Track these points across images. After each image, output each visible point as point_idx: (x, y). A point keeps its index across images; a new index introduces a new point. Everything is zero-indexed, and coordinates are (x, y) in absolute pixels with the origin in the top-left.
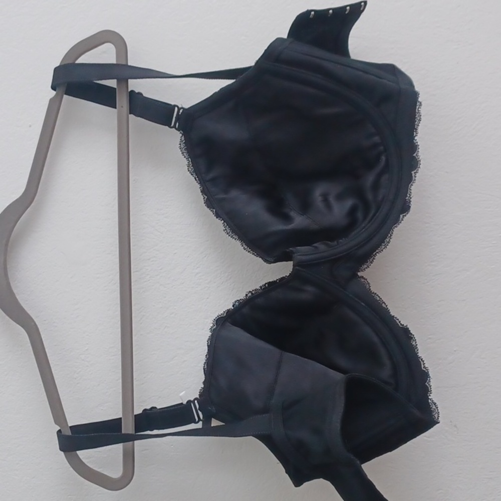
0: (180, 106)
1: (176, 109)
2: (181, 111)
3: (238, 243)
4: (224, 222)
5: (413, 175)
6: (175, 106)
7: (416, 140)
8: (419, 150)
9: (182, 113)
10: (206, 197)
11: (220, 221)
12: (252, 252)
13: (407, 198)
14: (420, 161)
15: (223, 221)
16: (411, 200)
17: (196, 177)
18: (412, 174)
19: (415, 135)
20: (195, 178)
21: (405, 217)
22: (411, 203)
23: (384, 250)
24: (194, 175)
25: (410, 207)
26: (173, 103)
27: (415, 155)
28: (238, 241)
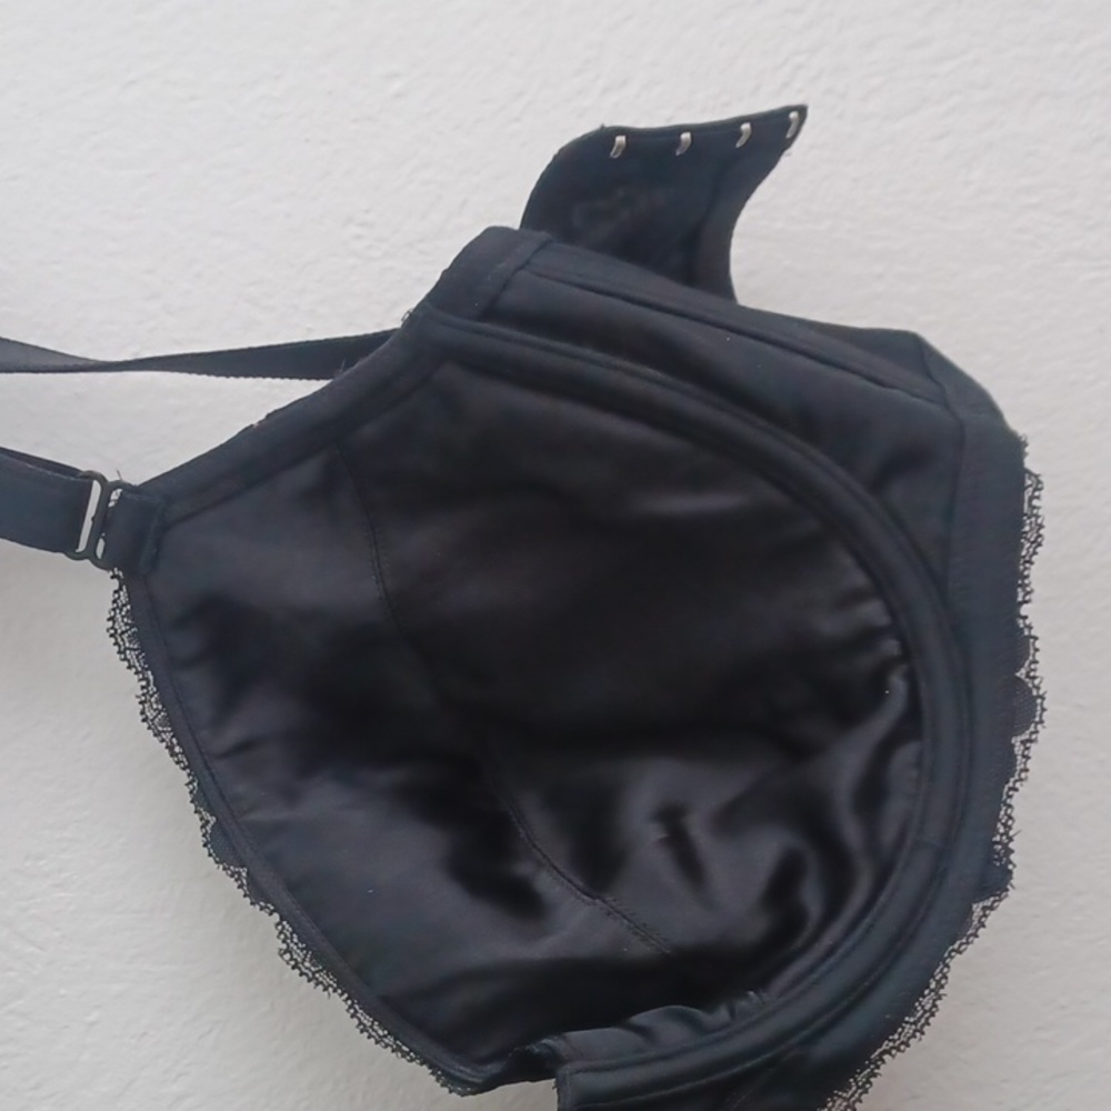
0: (111, 478)
1: (96, 488)
2: (115, 496)
3: (337, 1003)
4: (282, 919)
5: (1018, 749)
6: (91, 476)
7: (1025, 617)
8: (1038, 656)
9: (118, 502)
10: (213, 820)
11: (264, 914)
12: (390, 1040)
13: (997, 838)
14: (1043, 698)
15: (276, 917)
16: (1011, 845)
17: (174, 741)
18: (1013, 746)
19: (1020, 599)
20: (170, 748)
21: (993, 915)
22: (1013, 857)
23: (912, 1041)
24: (167, 736)
25: (1010, 872)
26: (83, 466)
27: (1021, 673)
28: (335, 996)
